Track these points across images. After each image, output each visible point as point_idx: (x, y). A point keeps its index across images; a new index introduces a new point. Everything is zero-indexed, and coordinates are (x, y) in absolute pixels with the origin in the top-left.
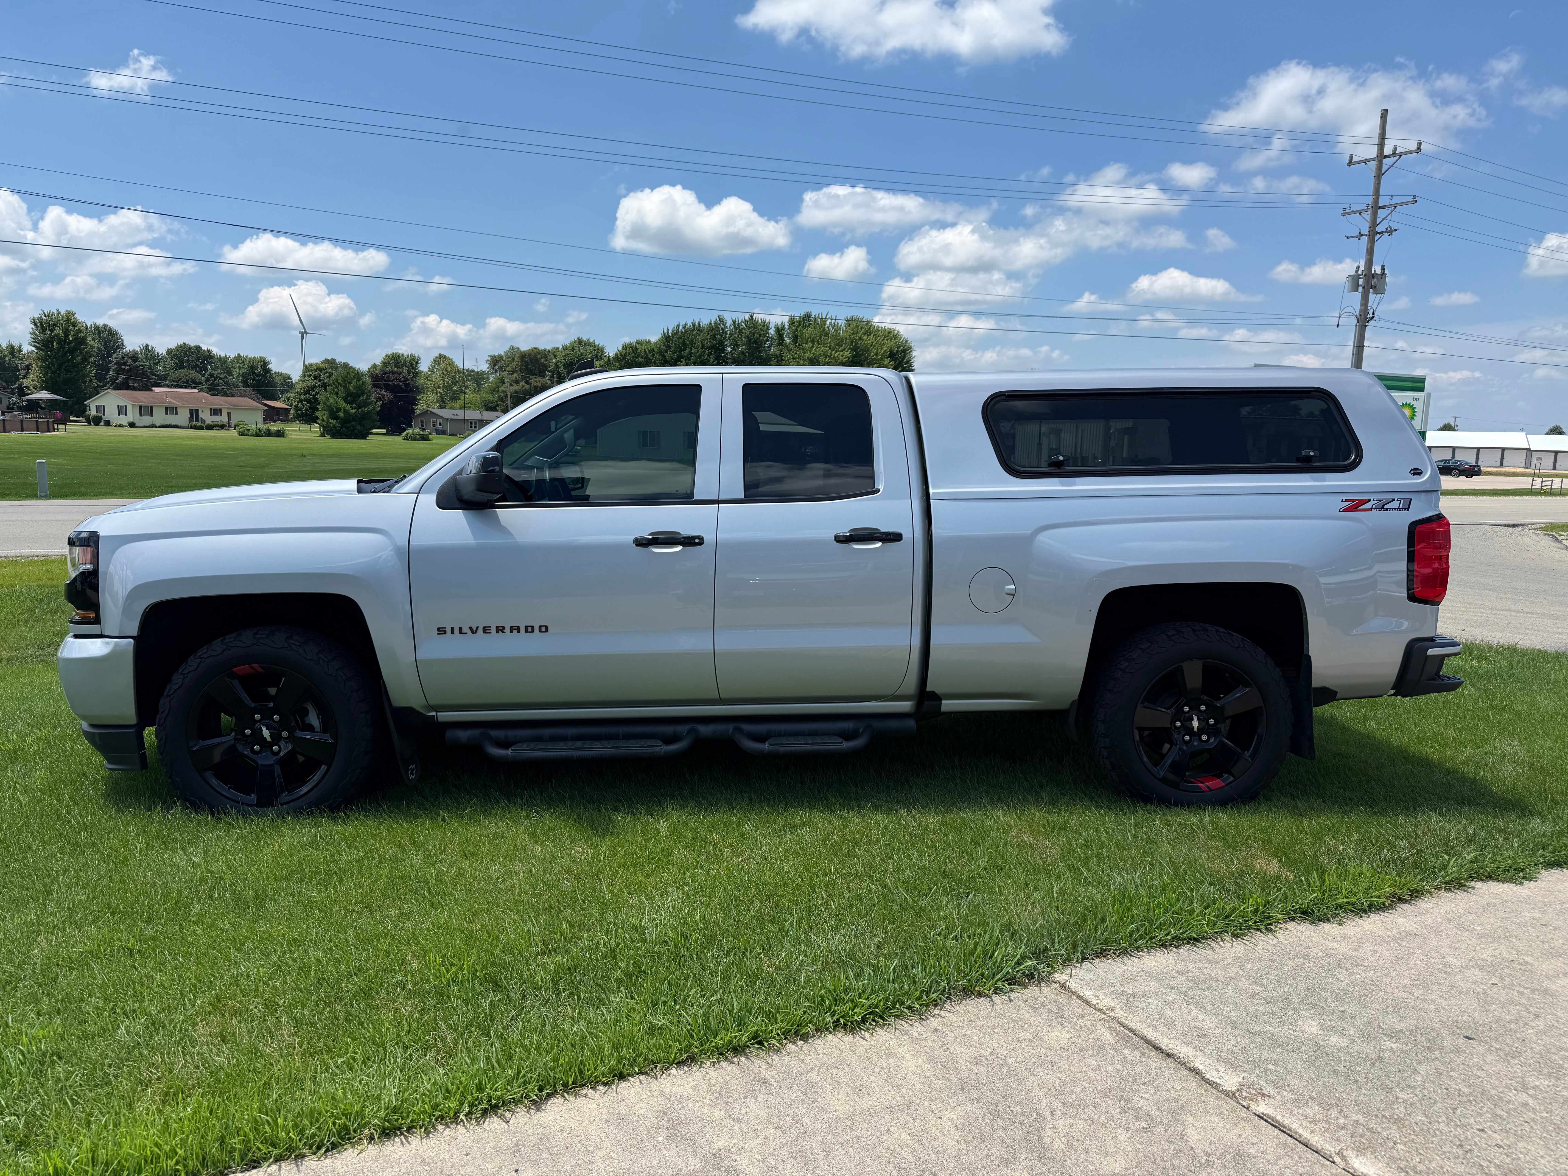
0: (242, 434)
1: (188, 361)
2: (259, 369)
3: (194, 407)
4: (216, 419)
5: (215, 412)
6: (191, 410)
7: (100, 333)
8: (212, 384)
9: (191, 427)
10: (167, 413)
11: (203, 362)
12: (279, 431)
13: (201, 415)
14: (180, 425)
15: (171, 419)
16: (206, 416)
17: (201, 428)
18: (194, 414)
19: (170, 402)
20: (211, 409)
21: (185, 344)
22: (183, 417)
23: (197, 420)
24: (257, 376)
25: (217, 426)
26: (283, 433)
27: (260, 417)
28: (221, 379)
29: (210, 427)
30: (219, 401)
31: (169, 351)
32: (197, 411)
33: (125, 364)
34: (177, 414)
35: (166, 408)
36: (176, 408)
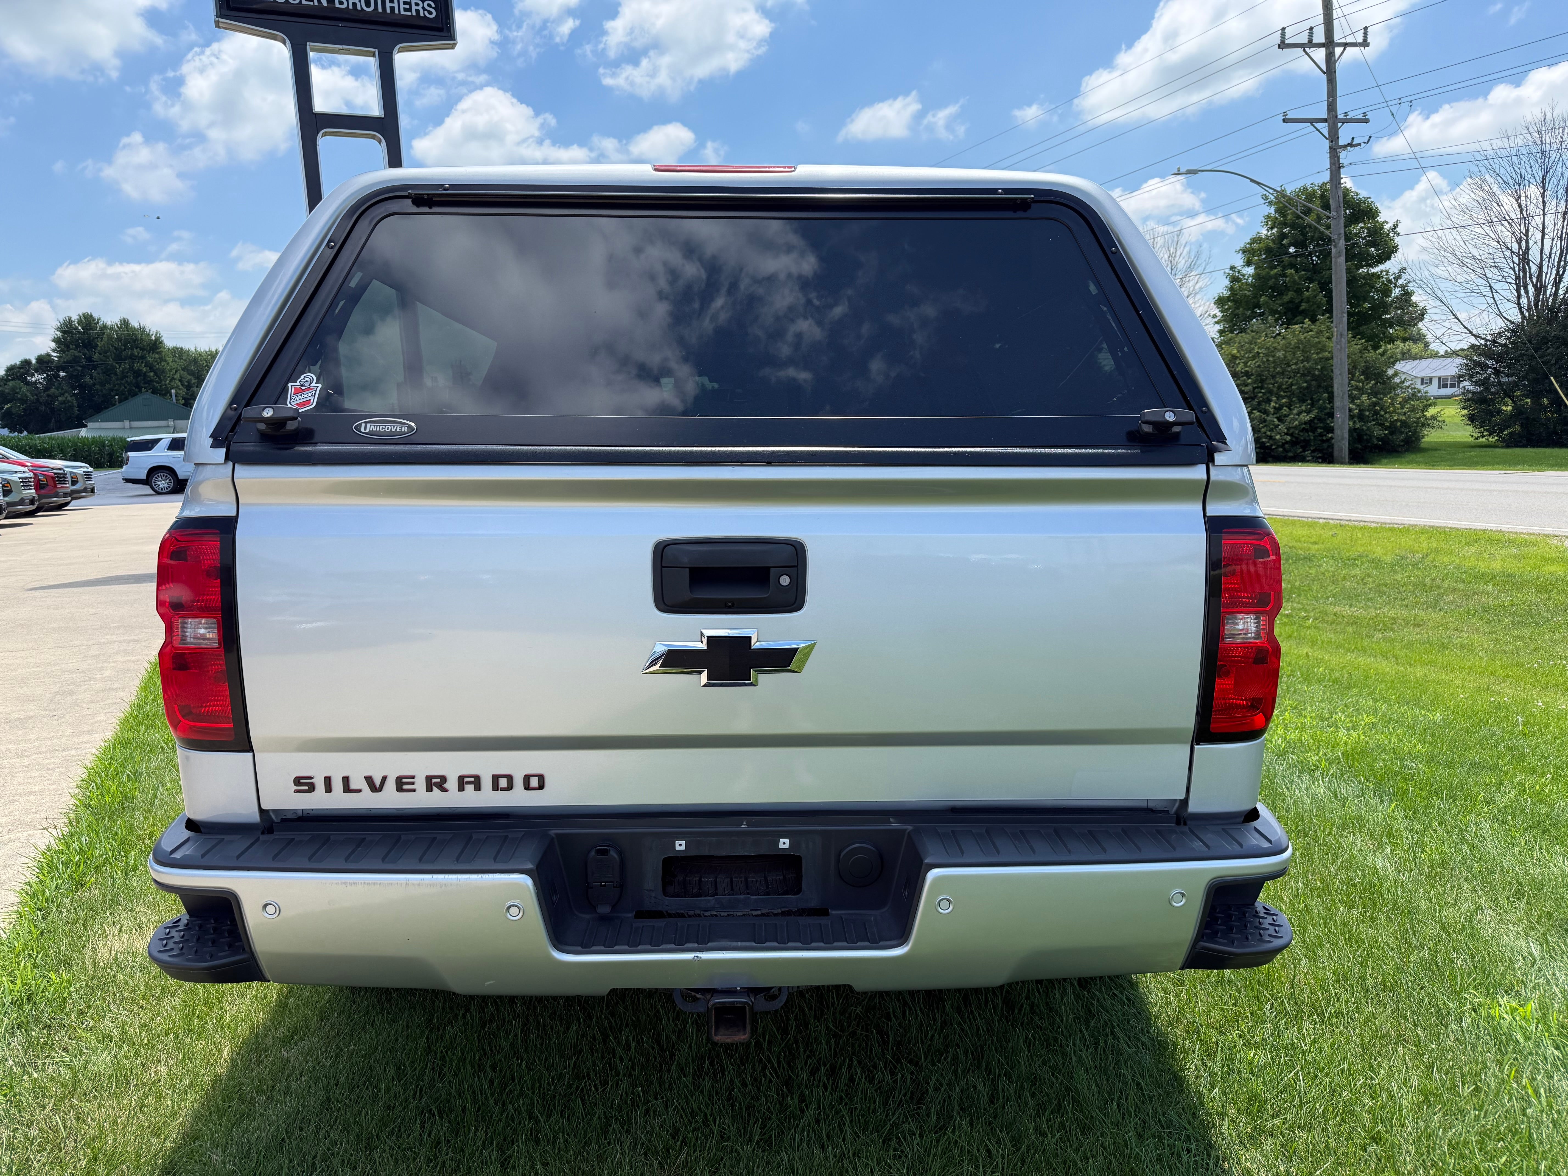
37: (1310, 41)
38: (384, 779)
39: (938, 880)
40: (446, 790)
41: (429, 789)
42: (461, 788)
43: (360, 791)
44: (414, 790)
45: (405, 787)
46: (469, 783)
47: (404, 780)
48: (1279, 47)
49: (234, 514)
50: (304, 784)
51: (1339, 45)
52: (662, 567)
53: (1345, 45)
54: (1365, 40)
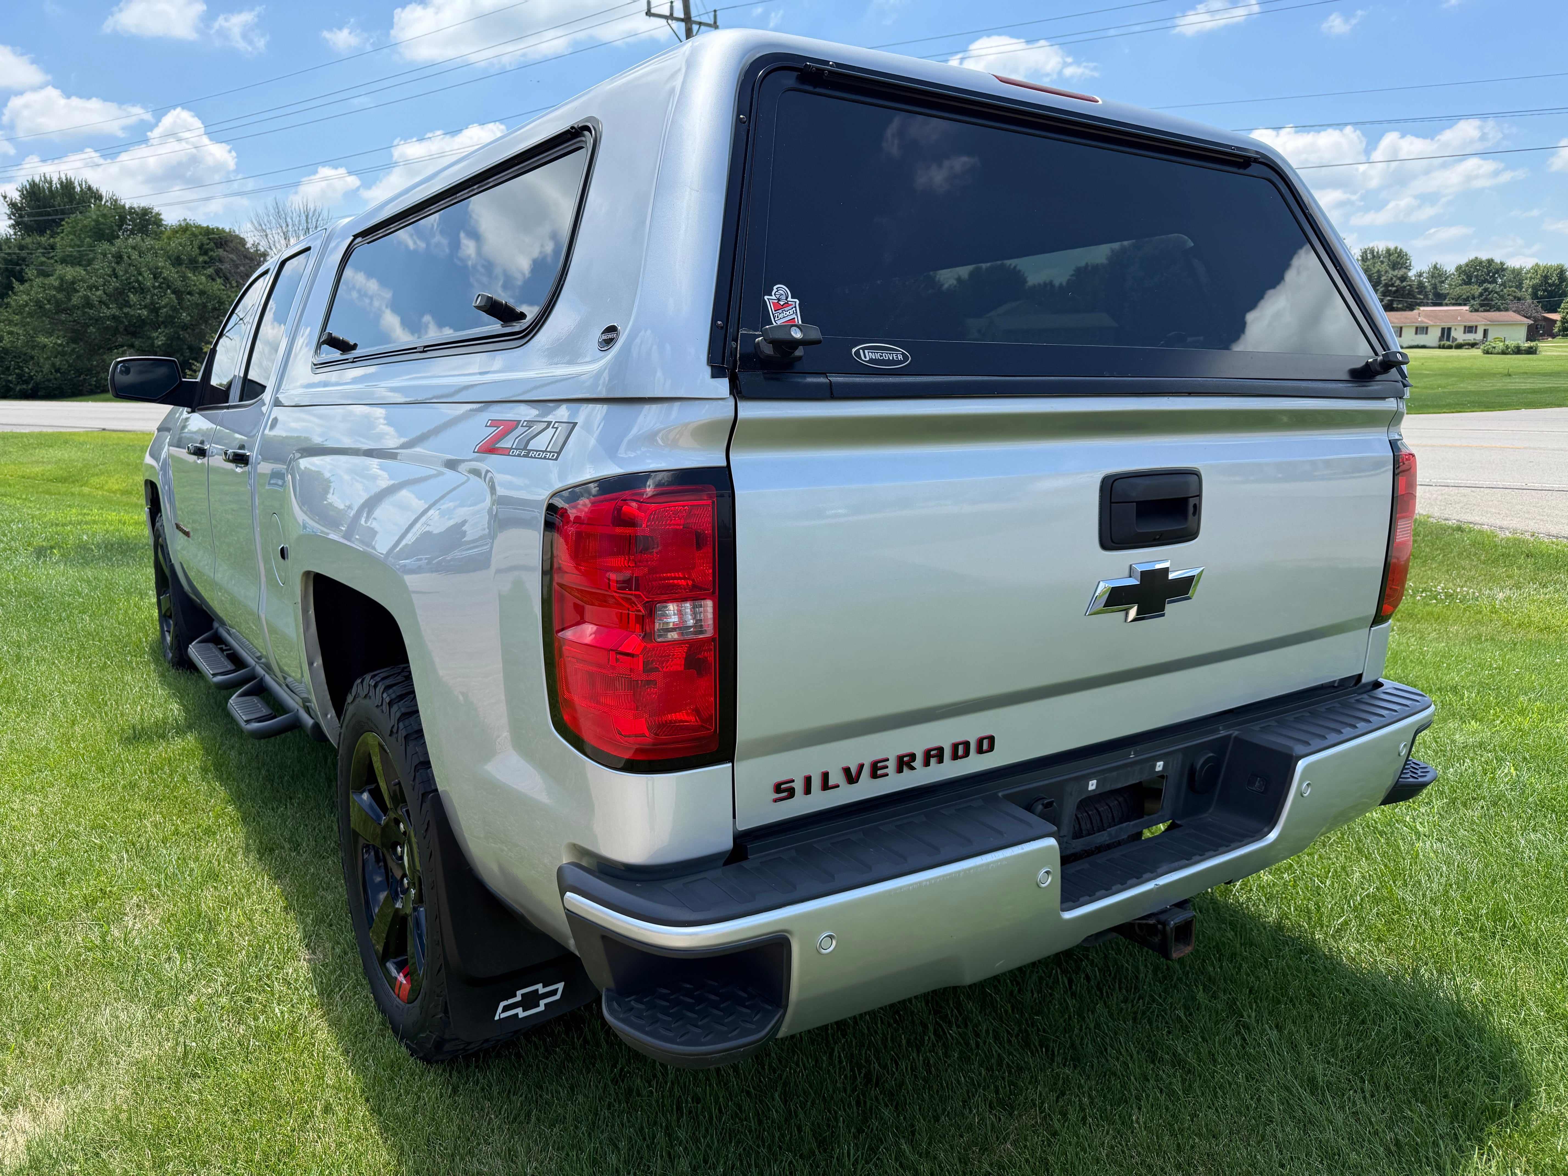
0: (1487, 352)
1: (1477, 276)
2: (1554, 279)
3: (1446, 325)
4: (1470, 337)
5: (1470, 329)
6: (1443, 329)
7: (1390, 255)
8: (1486, 299)
9: (1440, 347)
10: (1416, 333)
11: (1493, 276)
12: (1531, 348)
13: (1453, 334)
14: (1428, 344)
15: (1421, 339)
16: (1459, 335)
17: (1450, 347)
18: (1446, 333)
19: (1422, 322)
20: (1465, 327)
21: (1476, 258)
22: (1433, 336)
23: (1448, 339)
24: (1550, 285)
25: (1468, 344)
26: (1536, 350)
27: (1523, 332)
28: (1496, 293)
29: (1460, 346)
30: (1481, 319)
31: (1459, 268)
32: (1449, 329)
33: (1393, 285)
34: (1426, 333)
35: (1417, 328)
36: (1427, 328)
37: (672, 14)
38: (861, 766)
39: (1307, 769)
40: (913, 768)
41: (900, 770)
42: (927, 763)
43: (837, 786)
44: (887, 775)
45: (879, 772)
46: (933, 756)
47: (879, 765)
48: (647, 14)
49: (724, 464)
50: (784, 790)
51: (696, 23)
52: (1111, 503)
53: (700, 24)
54: (715, 22)
